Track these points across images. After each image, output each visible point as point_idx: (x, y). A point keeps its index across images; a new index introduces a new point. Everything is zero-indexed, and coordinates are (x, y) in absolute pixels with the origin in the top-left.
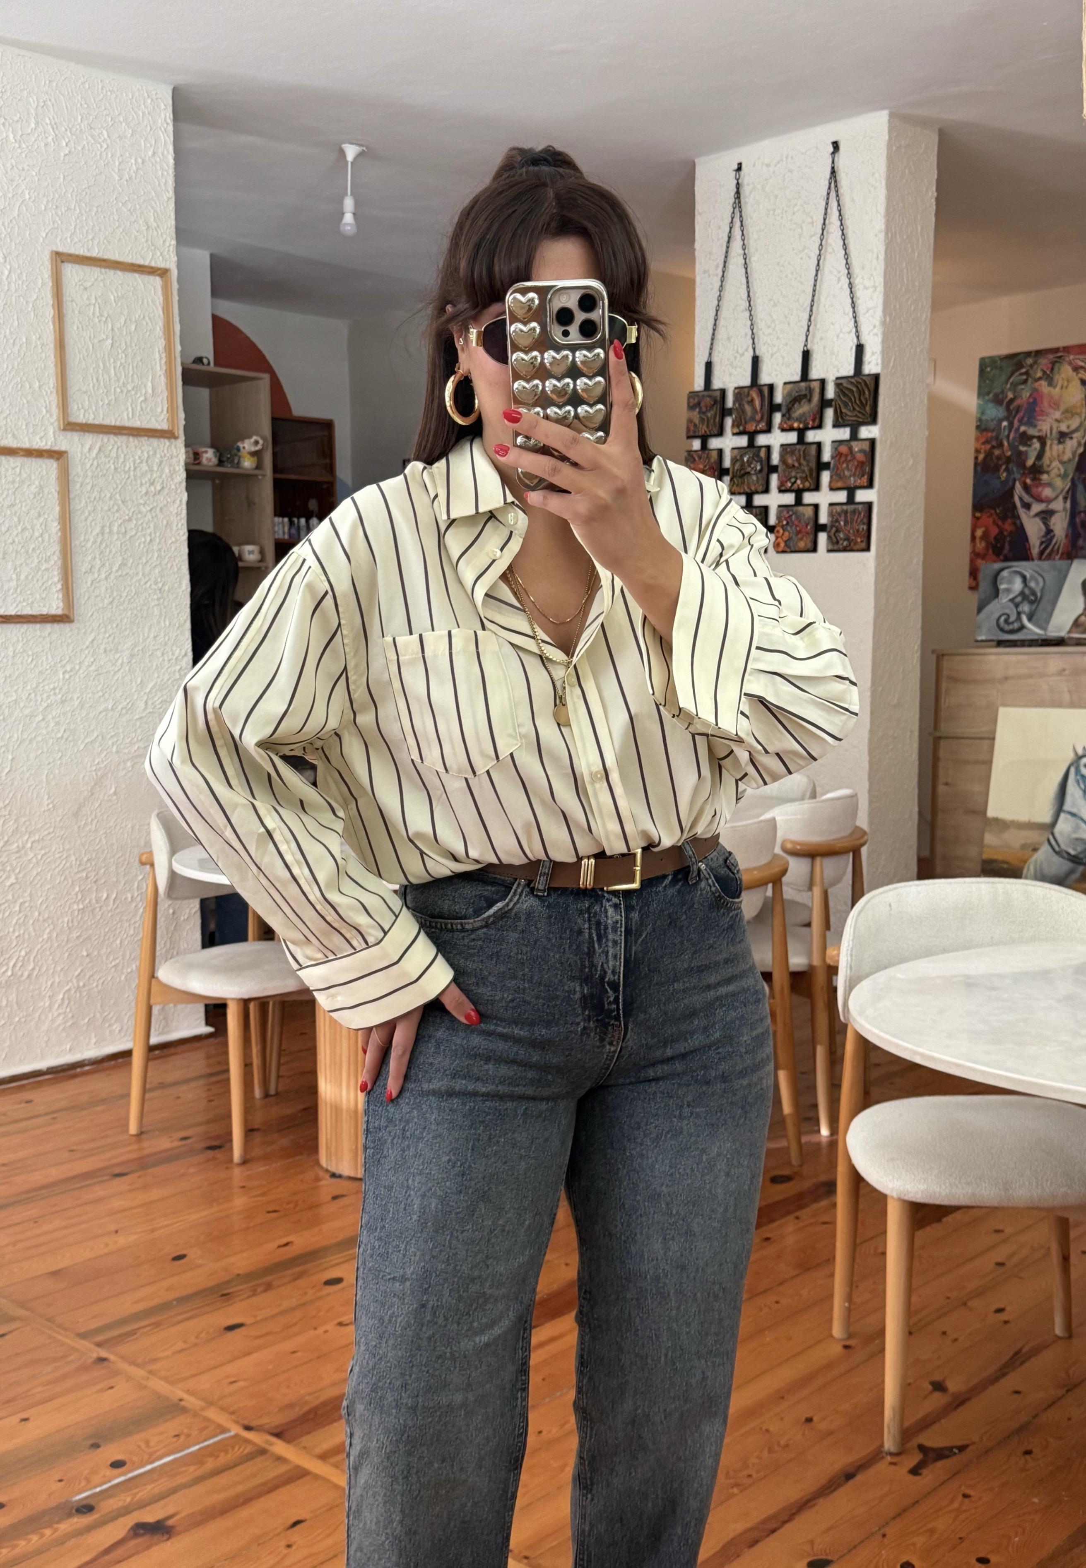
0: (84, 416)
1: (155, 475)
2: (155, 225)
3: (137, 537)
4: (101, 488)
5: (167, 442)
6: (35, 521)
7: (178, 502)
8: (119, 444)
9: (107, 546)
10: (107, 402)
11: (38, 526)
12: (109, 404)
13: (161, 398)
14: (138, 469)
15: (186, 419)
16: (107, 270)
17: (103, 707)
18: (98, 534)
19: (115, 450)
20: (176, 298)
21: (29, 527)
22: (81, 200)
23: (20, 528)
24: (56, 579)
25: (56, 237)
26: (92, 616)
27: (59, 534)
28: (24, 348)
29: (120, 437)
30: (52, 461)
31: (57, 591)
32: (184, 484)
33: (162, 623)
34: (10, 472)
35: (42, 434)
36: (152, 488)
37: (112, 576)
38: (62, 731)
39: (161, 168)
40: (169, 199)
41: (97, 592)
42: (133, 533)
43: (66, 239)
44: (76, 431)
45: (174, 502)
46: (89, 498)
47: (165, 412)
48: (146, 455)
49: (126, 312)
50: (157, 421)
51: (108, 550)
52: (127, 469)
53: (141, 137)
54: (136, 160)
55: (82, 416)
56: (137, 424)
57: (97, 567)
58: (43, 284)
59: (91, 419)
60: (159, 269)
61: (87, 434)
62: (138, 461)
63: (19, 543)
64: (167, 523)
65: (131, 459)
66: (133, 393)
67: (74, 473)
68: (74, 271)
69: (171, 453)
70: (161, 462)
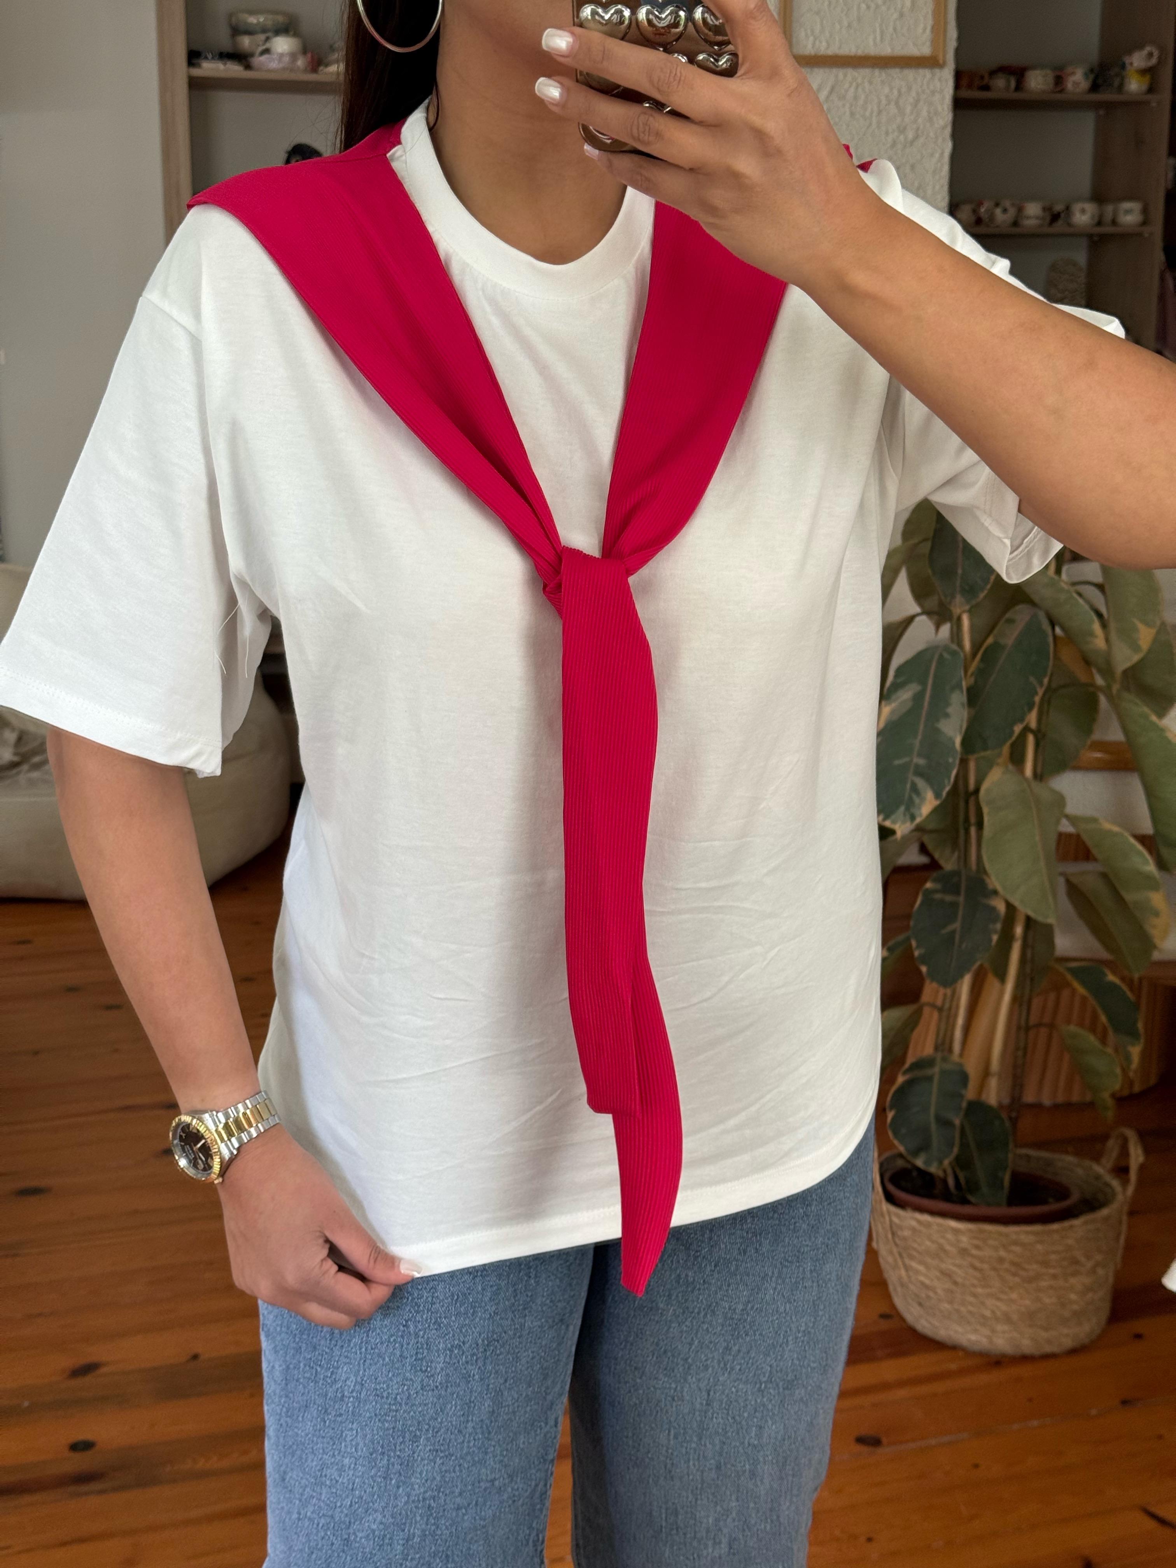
0: (814, 44)
1: (907, 120)
5: (927, 71)
7: (937, 155)
8: (859, 80)
10: (846, 23)
12: (849, 26)
13: (923, 12)
14: (884, 113)
15: (960, 39)
19: (852, 90)
29: (861, 70)
32: (949, 130)
36: (902, 137)
45: (932, 155)
47: (928, 31)
48: (896, 92)
50: (915, 44)
52: (868, 114)
55: (810, 46)
56: (886, 50)
59: (823, 49)
61: (816, 70)
62: (884, 102)
65: (875, 100)
69: (932, 87)
70: (917, 101)
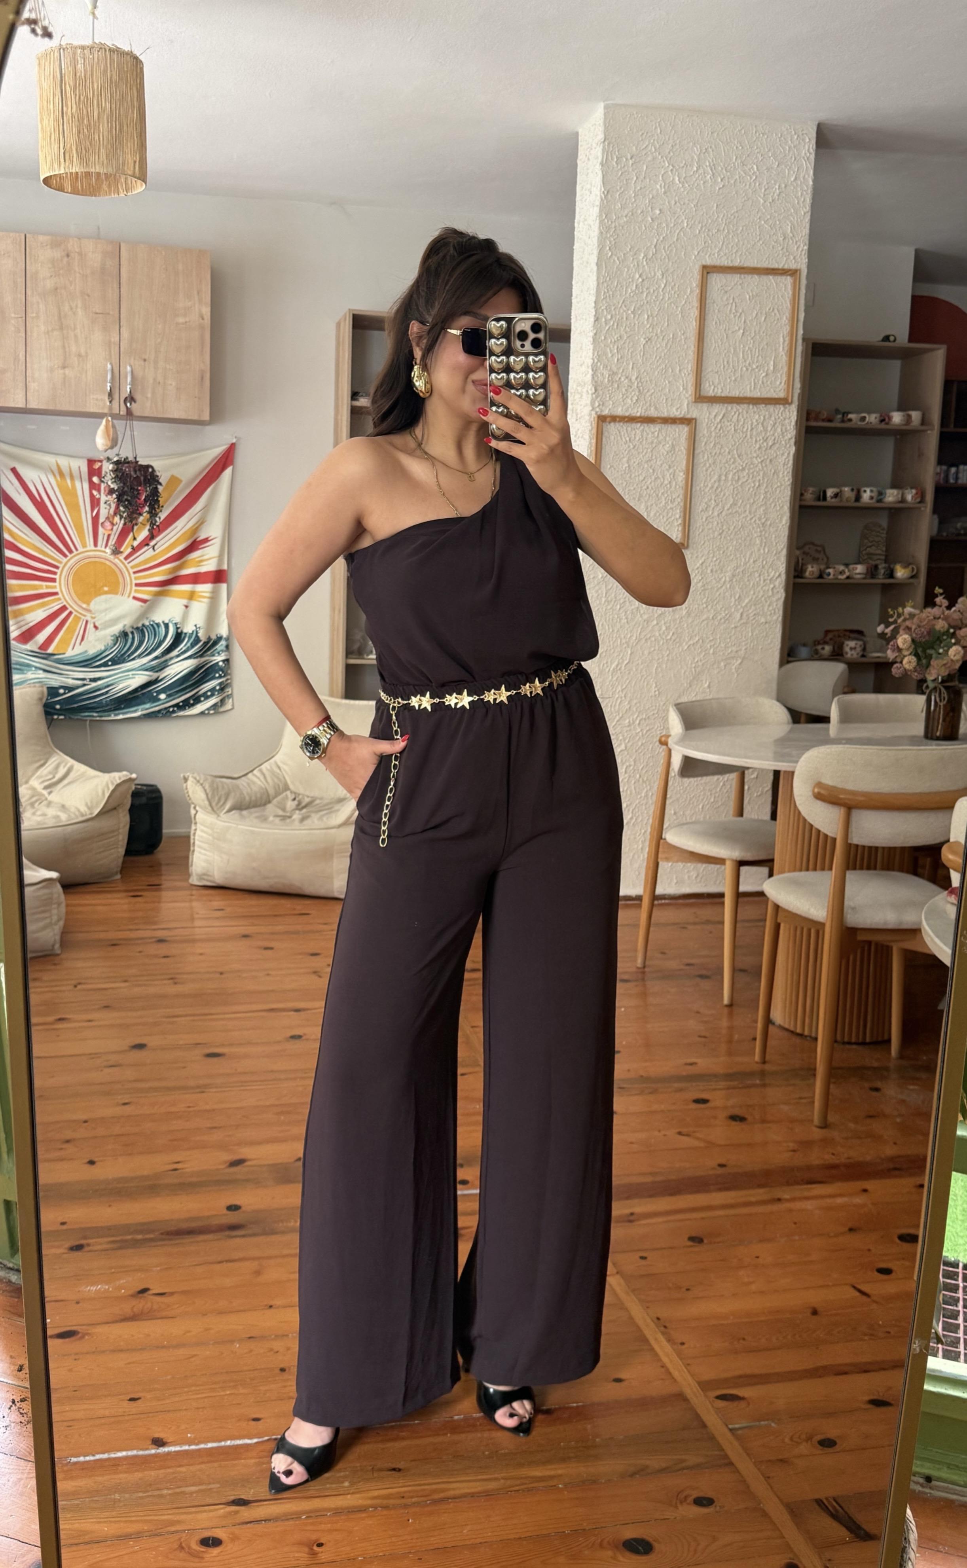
0: (714, 390)
1: (768, 434)
2: (791, 235)
3: (746, 483)
4: (722, 446)
5: (781, 406)
6: (666, 472)
7: (786, 455)
8: (741, 411)
9: (722, 490)
10: (733, 379)
11: (668, 475)
12: (735, 380)
13: (781, 372)
14: (755, 430)
15: (802, 389)
16: (746, 276)
17: (705, 617)
18: (715, 481)
19: (736, 415)
20: (803, 291)
21: (660, 477)
22: (729, 223)
23: (653, 478)
24: (678, 516)
25: (706, 254)
26: (704, 544)
27: (684, 482)
28: (671, 342)
29: (742, 406)
30: (684, 426)
31: (678, 525)
32: (793, 440)
33: (762, 551)
34: (650, 436)
35: (679, 405)
36: (764, 444)
37: (724, 514)
38: (671, 634)
39: (802, 189)
40: (805, 214)
41: (710, 526)
42: (745, 480)
43: (714, 254)
44: (706, 402)
45: (782, 455)
46: (711, 453)
47: (783, 384)
48: (762, 418)
49: (758, 308)
50: (775, 391)
51: (722, 494)
52: (745, 430)
53: (786, 167)
54: (779, 186)
55: (712, 390)
56: (757, 394)
57: (712, 506)
58: (691, 292)
59: (719, 392)
60: (790, 270)
61: (714, 404)
62: (755, 423)
63: (652, 488)
64: (776, 473)
65: (750, 422)
66: (757, 370)
67: (701, 435)
68: (718, 279)
69: (784, 416)
70: (775, 424)
